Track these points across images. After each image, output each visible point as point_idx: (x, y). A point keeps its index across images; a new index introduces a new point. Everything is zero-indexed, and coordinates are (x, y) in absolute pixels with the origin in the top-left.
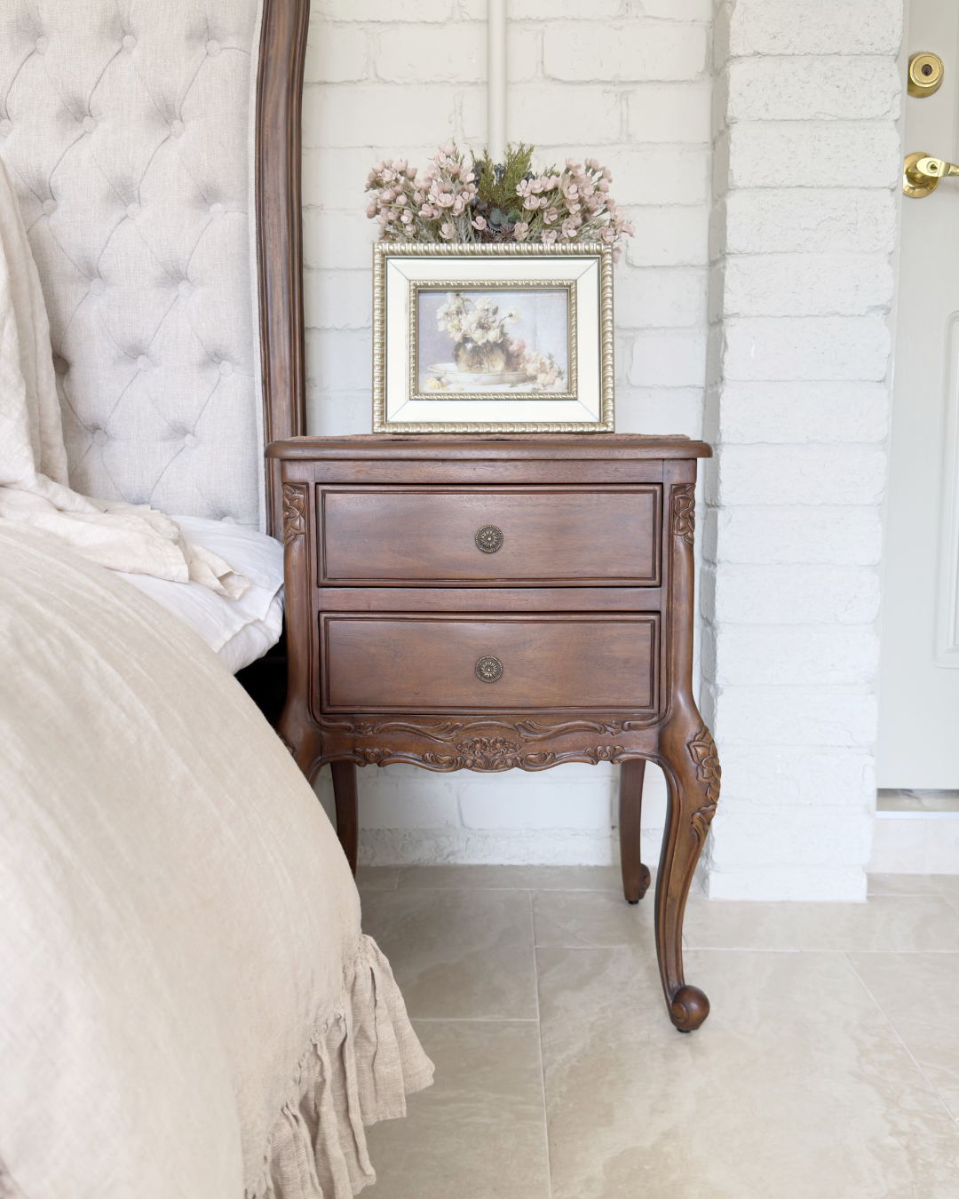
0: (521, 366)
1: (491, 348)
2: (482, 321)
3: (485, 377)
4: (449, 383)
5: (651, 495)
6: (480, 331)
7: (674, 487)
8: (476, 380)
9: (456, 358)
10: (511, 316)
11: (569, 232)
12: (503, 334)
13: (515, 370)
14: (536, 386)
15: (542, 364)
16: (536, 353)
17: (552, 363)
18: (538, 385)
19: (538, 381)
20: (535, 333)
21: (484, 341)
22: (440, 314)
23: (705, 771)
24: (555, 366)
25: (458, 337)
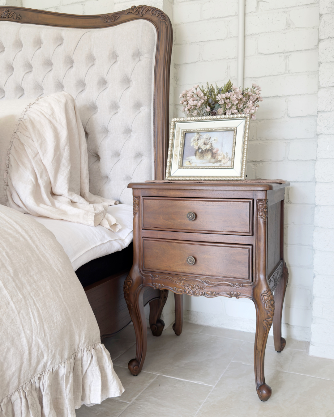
0: (217, 157)
1: (207, 151)
2: (205, 142)
3: (204, 161)
4: (193, 163)
5: (249, 203)
6: (204, 145)
7: (258, 200)
8: (201, 162)
9: (196, 154)
10: (215, 140)
11: (235, 110)
12: (211, 146)
13: (214, 158)
14: (221, 164)
15: (224, 156)
16: (222, 152)
17: (227, 156)
18: (221, 163)
19: (222, 162)
20: (222, 145)
21: (205, 149)
22: (192, 140)
23: (267, 305)
24: (228, 157)
25: (197, 148)
